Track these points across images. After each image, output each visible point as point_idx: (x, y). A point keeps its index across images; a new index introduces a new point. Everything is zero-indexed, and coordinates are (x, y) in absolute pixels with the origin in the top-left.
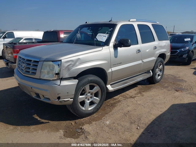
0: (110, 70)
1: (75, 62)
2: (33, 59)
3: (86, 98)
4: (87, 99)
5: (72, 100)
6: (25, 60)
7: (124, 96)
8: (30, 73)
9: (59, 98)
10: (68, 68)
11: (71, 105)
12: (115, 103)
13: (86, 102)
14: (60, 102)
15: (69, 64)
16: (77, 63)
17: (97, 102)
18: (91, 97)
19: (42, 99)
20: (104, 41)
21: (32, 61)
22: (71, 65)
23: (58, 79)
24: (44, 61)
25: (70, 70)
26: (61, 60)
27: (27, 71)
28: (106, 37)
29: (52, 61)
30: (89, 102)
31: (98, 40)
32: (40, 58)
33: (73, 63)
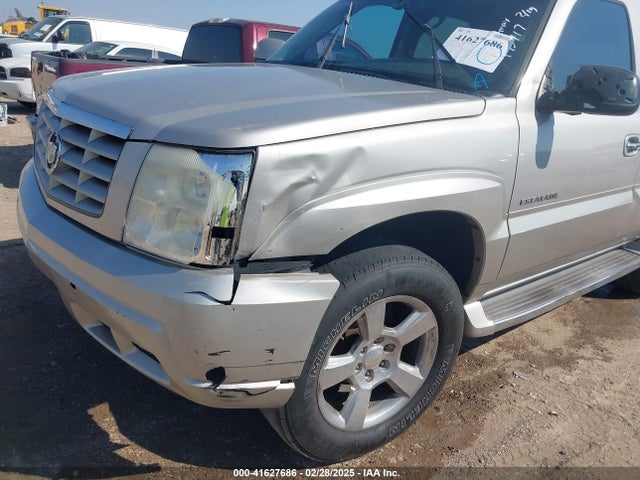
0: (502, 233)
1: (333, 172)
2: (99, 127)
3: (360, 366)
4: (364, 371)
5: (291, 386)
6: (63, 125)
7: (517, 348)
8: (78, 198)
9: (217, 375)
10: (290, 203)
11: (276, 411)
12: (481, 387)
13: (357, 387)
14: (223, 394)
15: (297, 176)
16: (346, 179)
17: (411, 390)
18: (384, 364)
19: (126, 355)
20: (491, 69)
21: (93, 136)
22: (312, 187)
23: (224, 266)
24: (154, 141)
25: (299, 213)
26: (252, 151)
27: (63, 187)
28: (500, 46)
29: (202, 150)
30: (370, 386)
31: (452, 61)
32: (132, 123)
33: (321, 176)
